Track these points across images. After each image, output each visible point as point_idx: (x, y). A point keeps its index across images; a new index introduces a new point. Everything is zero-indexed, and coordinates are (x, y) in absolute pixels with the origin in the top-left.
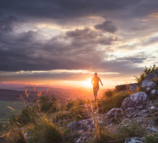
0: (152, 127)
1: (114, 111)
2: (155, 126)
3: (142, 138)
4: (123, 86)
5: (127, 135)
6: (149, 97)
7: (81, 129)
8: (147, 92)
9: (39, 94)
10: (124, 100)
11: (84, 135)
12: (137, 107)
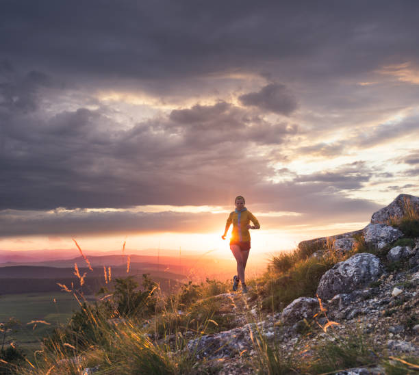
0: (399, 341)
1: (299, 305)
2: (405, 338)
3: (377, 369)
4: (317, 241)
5: (337, 362)
6: (387, 266)
7: (220, 353)
8: (379, 252)
9: (106, 273)
10: (323, 276)
11: (229, 369)
12: (357, 292)
